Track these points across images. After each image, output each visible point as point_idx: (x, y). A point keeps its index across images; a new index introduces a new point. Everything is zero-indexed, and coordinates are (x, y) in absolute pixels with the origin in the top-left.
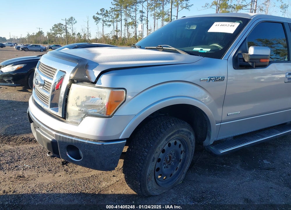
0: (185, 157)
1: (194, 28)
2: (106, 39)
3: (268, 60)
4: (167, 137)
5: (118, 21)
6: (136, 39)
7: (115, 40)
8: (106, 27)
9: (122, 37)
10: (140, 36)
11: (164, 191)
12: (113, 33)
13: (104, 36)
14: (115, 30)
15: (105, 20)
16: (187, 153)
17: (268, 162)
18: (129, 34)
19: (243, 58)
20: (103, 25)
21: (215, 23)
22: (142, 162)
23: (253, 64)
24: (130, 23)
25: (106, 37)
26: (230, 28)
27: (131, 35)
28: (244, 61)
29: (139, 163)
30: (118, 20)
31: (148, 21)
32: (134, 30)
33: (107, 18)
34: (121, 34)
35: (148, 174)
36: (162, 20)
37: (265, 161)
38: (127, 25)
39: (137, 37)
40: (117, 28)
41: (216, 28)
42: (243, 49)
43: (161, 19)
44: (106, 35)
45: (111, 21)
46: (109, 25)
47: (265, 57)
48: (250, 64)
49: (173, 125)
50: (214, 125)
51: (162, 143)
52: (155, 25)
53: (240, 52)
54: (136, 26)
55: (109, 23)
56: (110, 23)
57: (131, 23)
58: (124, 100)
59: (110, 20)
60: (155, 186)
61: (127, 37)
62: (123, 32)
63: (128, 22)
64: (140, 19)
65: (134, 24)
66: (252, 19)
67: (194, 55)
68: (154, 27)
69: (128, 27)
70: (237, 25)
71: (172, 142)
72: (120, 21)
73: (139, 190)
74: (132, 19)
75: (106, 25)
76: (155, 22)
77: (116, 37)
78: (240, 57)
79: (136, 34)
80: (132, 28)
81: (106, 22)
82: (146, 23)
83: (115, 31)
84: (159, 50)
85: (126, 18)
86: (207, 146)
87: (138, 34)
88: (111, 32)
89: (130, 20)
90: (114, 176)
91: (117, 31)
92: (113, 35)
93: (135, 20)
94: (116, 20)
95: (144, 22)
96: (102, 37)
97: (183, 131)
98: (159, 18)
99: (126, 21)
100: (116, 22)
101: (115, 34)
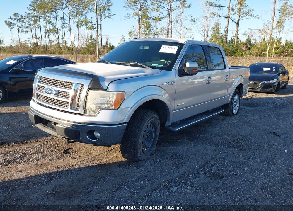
0: (155, 135)
1: (147, 48)
2: (23, 47)
3: (197, 70)
4: (147, 121)
5: (37, 28)
6: (59, 47)
7: (35, 48)
8: (22, 34)
9: (43, 44)
10: (63, 44)
11: (147, 157)
12: (31, 40)
13: (21, 44)
14: (33, 37)
15: (21, 26)
16: (156, 132)
17: (202, 136)
18: (51, 42)
19: (184, 70)
20: (19, 31)
21: (163, 46)
22: (136, 137)
23: (189, 73)
24: (50, 30)
25: (24, 44)
26: (173, 50)
27: (53, 42)
28: (184, 71)
29: (133, 138)
30: (37, 26)
31: (70, 28)
32: (56, 37)
33: (23, 24)
34: (41, 41)
35: (139, 145)
36: (86, 28)
37: (201, 136)
38: (48, 32)
39: (60, 45)
40: (36, 35)
41: (164, 49)
42: (183, 64)
43: (85, 26)
44: (23, 43)
45: (28, 27)
46: (26, 31)
47: (195, 68)
48: (188, 73)
49: (149, 113)
50: (172, 112)
51: (145, 124)
52: (78, 33)
53: (181, 66)
54: (57, 33)
55: (25, 30)
56: (28, 29)
57: (53, 30)
58: (124, 98)
59: (26, 26)
60: (142, 154)
61: (48, 44)
62: (44, 39)
63: (48, 29)
64: (62, 26)
65: (56, 31)
66: (185, 43)
67: (155, 69)
68: (78, 34)
69: (49, 34)
70: (177, 48)
71: (149, 125)
72: (39, 28)
73: (134, 156)
74: (52, 25)
75: (23, 31)
76: (78, 30)
77: (36, 44)
78: (181, 69)
79: (59, 41)
80: (54, 35)
81: (22, 28)
82: (69, 30)
83: (35, 38)
84: (127, 65)
85: (46, 25)
86: (168, 127)
87: (61, 42)
88: (29, 40)
89: (50, 27)
90: (108, 155)
91: (36, 38)
92: (32, 42)
93: (56, 27)
94: (34, 26)
95: (66, 29)
96: (19, 44)
97: (154, 117)
98: (82, 26)
99: (46, 28)
100: (34, 29)
101: (35, 41)
